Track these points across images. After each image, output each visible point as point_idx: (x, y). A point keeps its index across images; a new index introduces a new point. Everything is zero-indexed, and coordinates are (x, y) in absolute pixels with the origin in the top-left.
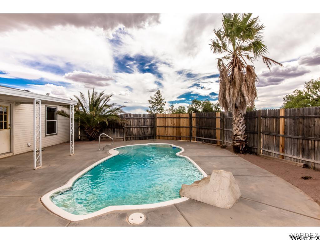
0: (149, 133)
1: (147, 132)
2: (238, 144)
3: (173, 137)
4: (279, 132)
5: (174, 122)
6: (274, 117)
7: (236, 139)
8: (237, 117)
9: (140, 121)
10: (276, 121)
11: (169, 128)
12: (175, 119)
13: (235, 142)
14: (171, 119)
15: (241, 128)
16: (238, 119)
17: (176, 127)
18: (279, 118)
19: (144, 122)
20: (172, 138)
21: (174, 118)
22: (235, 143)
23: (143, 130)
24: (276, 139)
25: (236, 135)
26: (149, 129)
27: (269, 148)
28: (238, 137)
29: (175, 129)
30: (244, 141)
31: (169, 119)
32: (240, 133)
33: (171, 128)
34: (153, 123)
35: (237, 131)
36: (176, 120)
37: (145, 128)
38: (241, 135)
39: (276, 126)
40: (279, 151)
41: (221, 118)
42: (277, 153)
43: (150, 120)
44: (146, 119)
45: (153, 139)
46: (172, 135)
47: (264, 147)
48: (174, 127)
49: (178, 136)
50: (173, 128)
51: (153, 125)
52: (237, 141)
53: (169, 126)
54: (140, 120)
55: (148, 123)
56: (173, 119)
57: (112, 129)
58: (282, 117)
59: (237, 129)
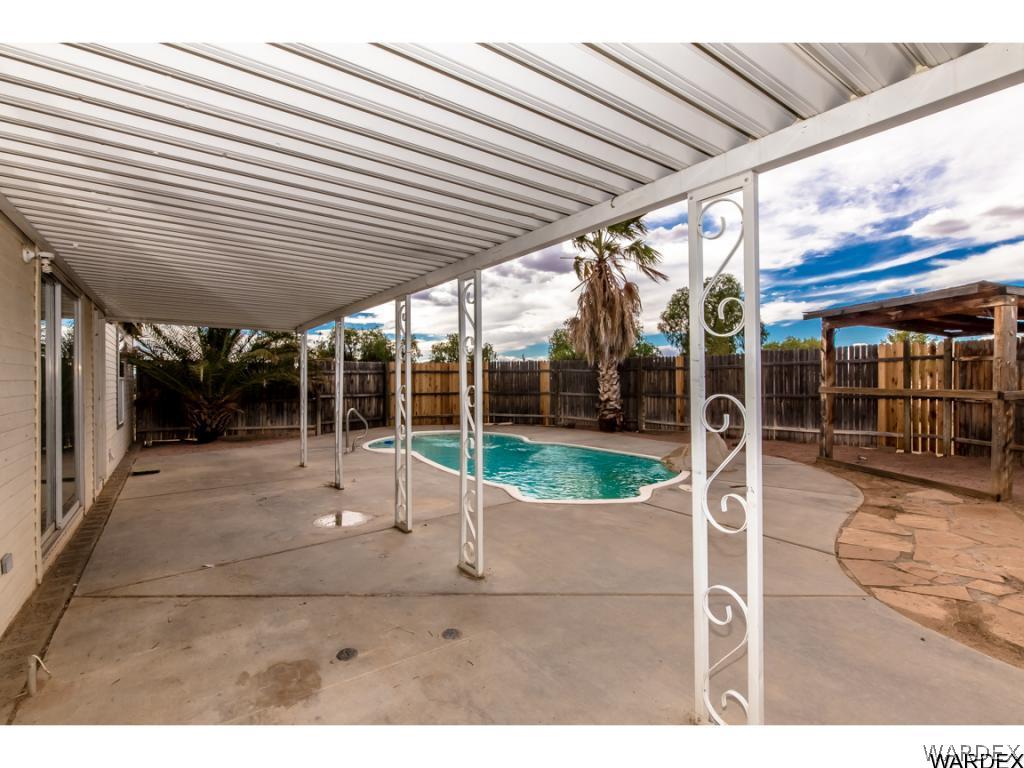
0: (373, 411)
1: (369, 409)
2: (612, 416)
3: (435, 417)
4: (675, 391)
5: (435, 381)
6: (664, 370)
7: (608, 407)
8: (608, 368)
9: (352, 382)
10: (670, 375)
11: (424, 398)
12: (438, 377)
13: (605, 412)
14: (428, 375)
15: (615, 387)
16: (611, 372)
17: (442, 394)
18: (674, 371)
19: (362, 383)
20: (430, 421)
21: (435, 372)
22: (606, 415)
23: (360, 405)
24: (670, 402)
25: (608, 400)
26: (374, 401)
27: (658, 418)
28: (611, 403)
29: (438, 399)
30: (620, 411)
31: (423, 375)
32: (614, 397)
33: (429, 397)
34: (381, 385)
35: (609, 393)
36: (441, 379)
37: (364, 398)
38: (616, 399)
39: (670, 382)
40: (675, 420)
41: (550, 371)
42: (672, 423)
43: (374, 378)
44: (366, 374)
45: (384, 425)
46: (430, 414)
47: (648, 417)
48: (435, 395)
49: (447, 415)
50: (433, 397)
51: (381, 390)
52: (610, 410)
53: (424, 391)
54: (353, 377)
55: (372, 387)
56: (432, 376)
57: (274, 406)
58: (678, 369)
59: (609, 390)
